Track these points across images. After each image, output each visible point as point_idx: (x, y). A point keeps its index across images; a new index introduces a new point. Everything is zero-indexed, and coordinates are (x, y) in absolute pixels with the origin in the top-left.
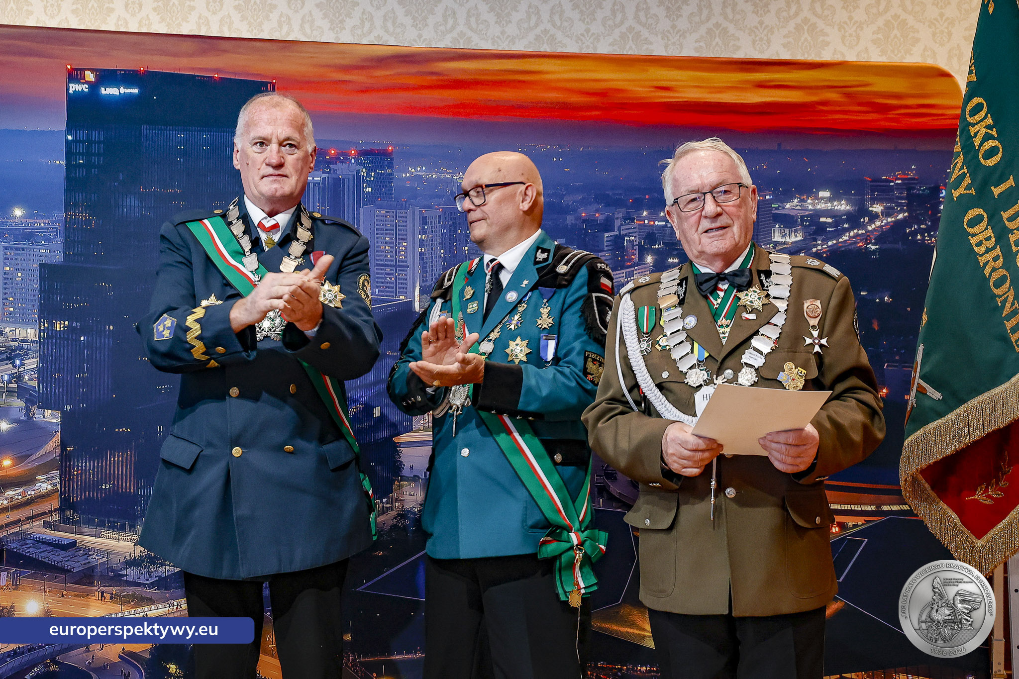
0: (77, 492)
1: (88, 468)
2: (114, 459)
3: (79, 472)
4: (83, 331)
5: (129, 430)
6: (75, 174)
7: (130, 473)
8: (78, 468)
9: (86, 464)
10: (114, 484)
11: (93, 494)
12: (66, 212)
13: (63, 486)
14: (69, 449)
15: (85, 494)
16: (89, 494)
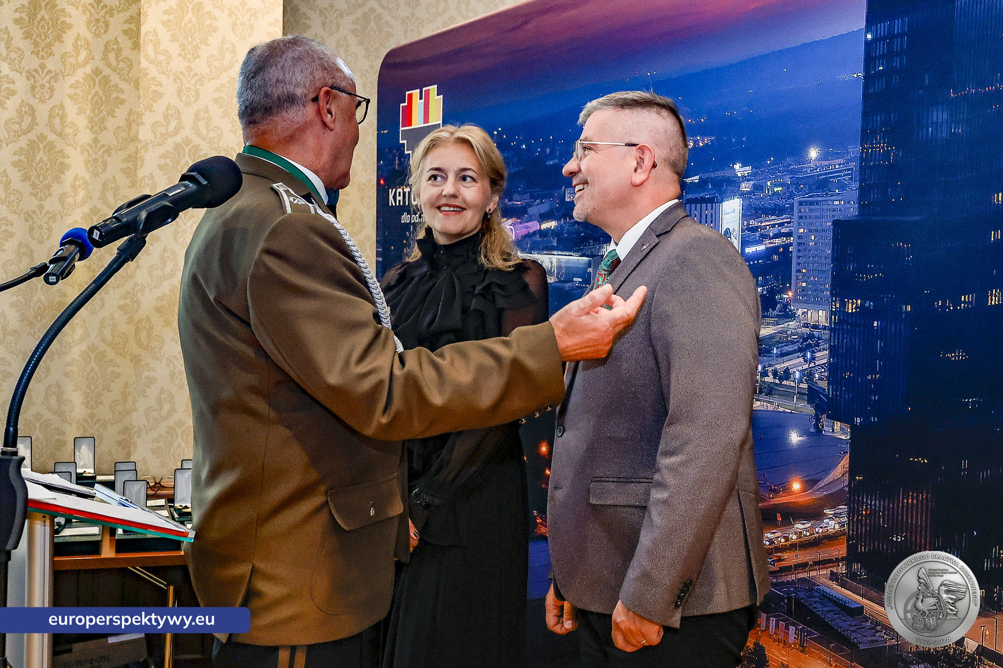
0: (865, 539)
1: (877, 509)
2: (908, 501)
3: (868, 512)
4: (876, 314)
5: (926, 461)
6: (874, 89)
7: (926, 525)
8: (866, 507)
9: (875, 502)
10: (905, 537)
11: (883, 547)
12: (862, 145)
13: (851, 527)
14: (857, 478)
15: (874, 544)
16: (879, 545)
